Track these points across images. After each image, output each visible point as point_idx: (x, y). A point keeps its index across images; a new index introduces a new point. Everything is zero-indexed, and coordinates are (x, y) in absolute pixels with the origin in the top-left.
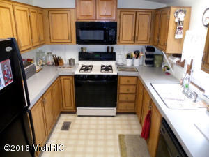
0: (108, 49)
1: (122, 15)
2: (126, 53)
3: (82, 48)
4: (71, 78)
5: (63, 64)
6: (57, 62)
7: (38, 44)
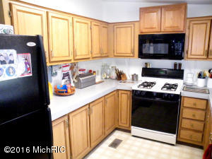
0: (175, 65)
1: (191, 25)
2: (198, 71)
3: (146, 64)
4: (129, 93)
5: (126, 79)
6: (120, 76)
7: (99, 55)
